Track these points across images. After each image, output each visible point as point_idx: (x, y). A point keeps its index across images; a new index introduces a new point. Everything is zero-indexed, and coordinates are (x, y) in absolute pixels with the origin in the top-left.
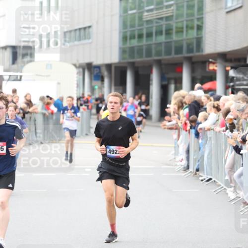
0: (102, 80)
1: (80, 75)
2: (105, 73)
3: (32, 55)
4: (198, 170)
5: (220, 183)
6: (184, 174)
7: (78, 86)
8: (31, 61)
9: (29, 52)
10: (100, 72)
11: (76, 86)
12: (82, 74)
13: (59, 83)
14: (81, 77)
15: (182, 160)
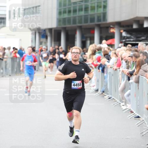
0: (47, 38)
1: (33, 35)
2: (48, 34)
3: (4, 23)
4: (103, 92)
5: (116, 100)
6: (95, 94)
7: (32, 41)
8: (4, 27)
9: (3, 21)
10: (45, 33)
11: (31, 41)
12: (34, 34)
13: (20, 40)
14: (34, 36)
15: (94, 86)
